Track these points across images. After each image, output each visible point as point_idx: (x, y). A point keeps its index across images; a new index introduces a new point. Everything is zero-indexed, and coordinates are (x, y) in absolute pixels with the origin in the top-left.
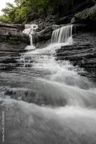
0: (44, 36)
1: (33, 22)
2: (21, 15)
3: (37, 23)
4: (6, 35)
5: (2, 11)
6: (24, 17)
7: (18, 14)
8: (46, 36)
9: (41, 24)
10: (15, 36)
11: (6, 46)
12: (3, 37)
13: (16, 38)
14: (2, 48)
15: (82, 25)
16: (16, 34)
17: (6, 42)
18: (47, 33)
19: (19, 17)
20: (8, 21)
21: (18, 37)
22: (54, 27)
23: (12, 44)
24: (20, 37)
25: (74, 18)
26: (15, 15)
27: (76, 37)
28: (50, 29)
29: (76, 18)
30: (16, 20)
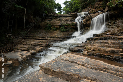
0: (87, 23)
1: (85, 10)
2: (77, 5)
3: (88, 10)
4: (59, 25)
5: (64, 4)
6: (79, 6)
7: (75, 4)
8: (88, 23)
9: (91, 10)
10: (65, 25)
11: (58, 33)
12: (57, 26)
13: (66, 26)
14: (56, 35)
15: (114, 12)
16: (66, 24)
17: (59, 30)
18: (88, 21)
19: (75, 6)
20: (69, 10)
21: (67, 25)
22: (93, 16)
23: (63, 32)
24: (69, 25)
25: (107, 7)
26: (72, 5)
27: (109, 24)
28: (90, 17)
29: (109, 7)
30: (73, 9)
